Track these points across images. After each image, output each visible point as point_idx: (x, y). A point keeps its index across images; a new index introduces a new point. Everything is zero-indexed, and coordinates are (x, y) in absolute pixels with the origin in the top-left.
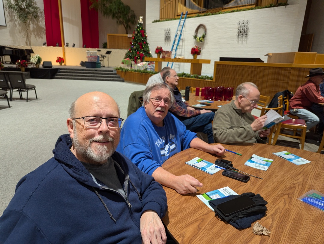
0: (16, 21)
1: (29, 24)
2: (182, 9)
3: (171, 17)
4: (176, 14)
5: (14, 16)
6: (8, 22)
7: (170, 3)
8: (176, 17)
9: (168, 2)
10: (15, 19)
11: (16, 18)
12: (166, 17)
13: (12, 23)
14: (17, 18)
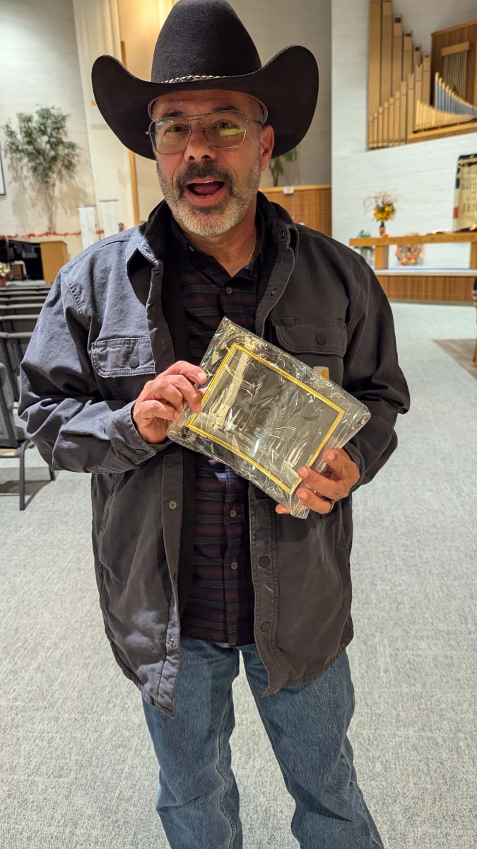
0: (26, 177)
1: (54, 185)
2: (425, 115)
3: (397, 137)
4: (410, 130)
5: (22, 167)
6: (10, 183)
7: (394, 104)
8: (411, 136)
9: (388, 101)
10: (23, 176)
11: (25, 172)
12: (386, 137)
13: (18, 184)
14: (28, 171)
